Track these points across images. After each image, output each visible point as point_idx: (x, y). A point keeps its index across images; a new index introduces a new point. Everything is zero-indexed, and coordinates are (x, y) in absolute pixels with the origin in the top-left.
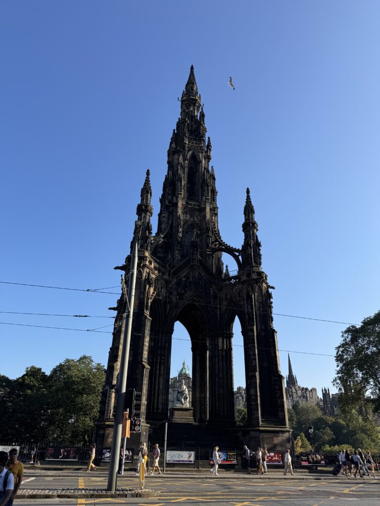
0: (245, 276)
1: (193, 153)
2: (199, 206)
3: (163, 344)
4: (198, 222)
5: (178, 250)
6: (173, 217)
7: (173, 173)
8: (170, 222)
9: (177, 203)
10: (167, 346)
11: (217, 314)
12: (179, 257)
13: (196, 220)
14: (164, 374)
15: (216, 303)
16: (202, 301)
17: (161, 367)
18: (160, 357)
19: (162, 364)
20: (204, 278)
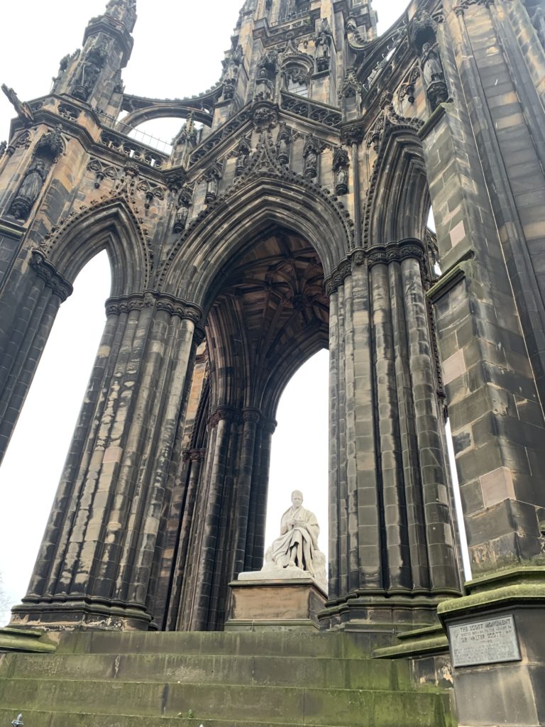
2: (309, 21)
13: (302, 50)
16: (292, 193)
17: (119, 413)
18: (119, 384)
19: (122, 404)
20: (299, 135)
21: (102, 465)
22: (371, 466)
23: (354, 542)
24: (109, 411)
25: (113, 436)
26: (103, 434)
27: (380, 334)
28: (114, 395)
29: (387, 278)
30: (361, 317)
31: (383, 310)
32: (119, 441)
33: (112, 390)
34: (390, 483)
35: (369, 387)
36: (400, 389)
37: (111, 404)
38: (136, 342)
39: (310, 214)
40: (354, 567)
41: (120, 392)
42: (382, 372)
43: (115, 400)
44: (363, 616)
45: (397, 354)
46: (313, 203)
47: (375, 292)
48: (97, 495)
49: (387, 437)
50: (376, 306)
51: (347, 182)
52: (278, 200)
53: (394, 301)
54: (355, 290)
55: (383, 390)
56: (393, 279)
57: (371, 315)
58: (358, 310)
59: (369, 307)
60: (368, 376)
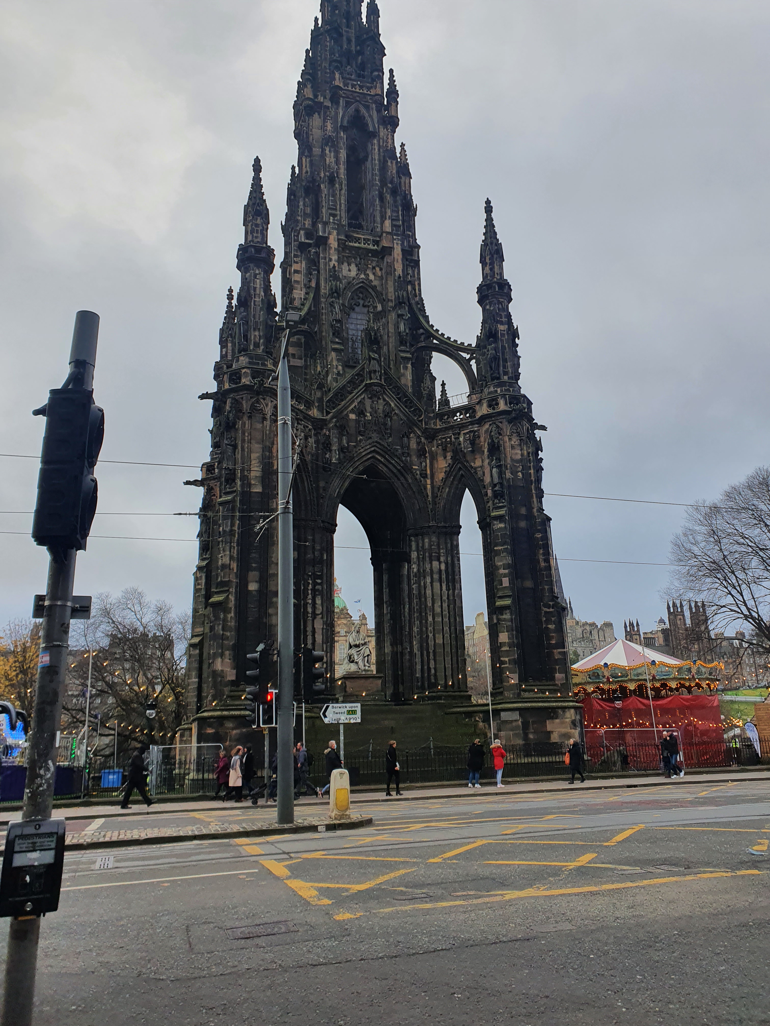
0: (485, 405)
1: (357, 111)
2: (377, 243)
3: (317, 553)
4: (376, 283)
5: (334, 350)
6: (319, 272)
7: (311, 161)
8: (313, 284)
9: (327, 238)
10: (325, 558)
11: (425, 488)
12: (340, 368)
13: (372, 277)
14: (322, 613)
15: (424, 464)
16: (393, 462)
17: (317, 599)
18: (311, 579)
19: (317, 593)
20: (395, 413)
21: (314, 629)
22: (439, 641)
23: (433, 671)
24: (310, 596)
25: (318, 612)
26: (310, 610)
27: (444, 576)
28: (310, 587)
29: (446, 543)
30: (435, 564)
31: (445, 563)
32: (321, 616)
33: (309, 583)
34: (448, 649)
35: (440, 604)
36: (452, 606)
37: (310, 592)
38: (316, 553)
39: (402, 479)
40: (433, 681)
41: (314, 586)
42: (445, 598)
43: (311, 590)
44: (441, 699)
45: (451, 588)
46: (406, 475)
47: (442, 551)
48: (316, 645)
49: (446, 628)
50: (442, 559)
51: (426, 470)
52: (382, 460)
53: (449, 559)
54: (433, 547)
55: (445, 605)
56: (449, 545)
57: (440, 563)
58: (435, 560)
59: (439, 560)
60: (439, 598)
